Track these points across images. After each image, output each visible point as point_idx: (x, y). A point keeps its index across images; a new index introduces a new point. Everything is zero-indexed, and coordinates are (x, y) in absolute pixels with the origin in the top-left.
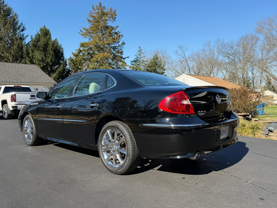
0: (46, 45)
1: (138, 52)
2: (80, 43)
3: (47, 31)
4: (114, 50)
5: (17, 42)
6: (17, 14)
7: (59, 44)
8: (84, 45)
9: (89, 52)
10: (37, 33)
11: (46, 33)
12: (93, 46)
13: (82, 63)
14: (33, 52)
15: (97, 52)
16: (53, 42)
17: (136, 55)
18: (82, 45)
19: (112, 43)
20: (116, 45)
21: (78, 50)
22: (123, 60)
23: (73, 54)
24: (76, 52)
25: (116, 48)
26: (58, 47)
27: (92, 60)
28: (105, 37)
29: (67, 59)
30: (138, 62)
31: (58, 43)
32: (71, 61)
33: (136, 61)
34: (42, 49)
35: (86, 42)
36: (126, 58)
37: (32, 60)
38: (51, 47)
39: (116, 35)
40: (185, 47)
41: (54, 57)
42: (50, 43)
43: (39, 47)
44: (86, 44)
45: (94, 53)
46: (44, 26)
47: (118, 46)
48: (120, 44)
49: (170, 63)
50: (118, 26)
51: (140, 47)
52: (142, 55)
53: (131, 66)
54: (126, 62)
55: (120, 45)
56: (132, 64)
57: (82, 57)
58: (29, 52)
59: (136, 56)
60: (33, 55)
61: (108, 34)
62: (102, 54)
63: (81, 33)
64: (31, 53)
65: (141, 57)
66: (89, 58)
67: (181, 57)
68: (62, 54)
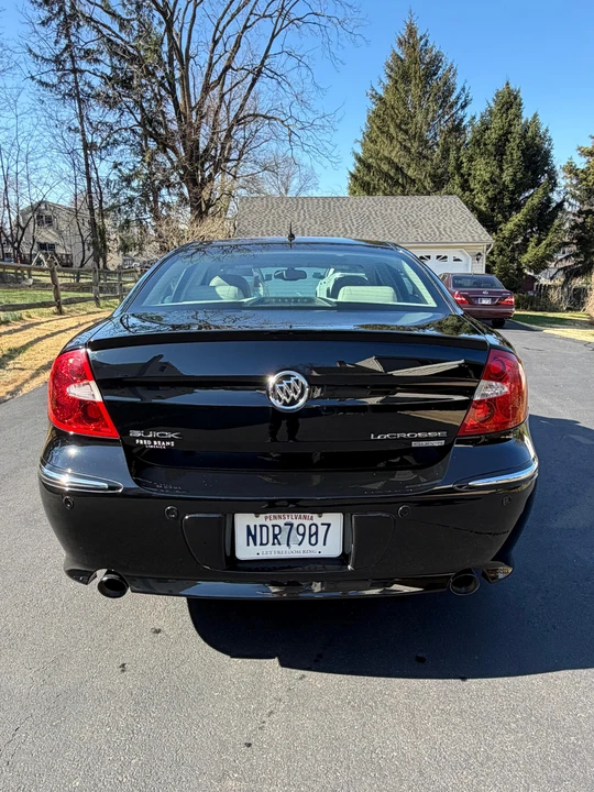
3: (512, 97)
6: (455, 66)
7: (543, 128)
10: (487, 106)
11: (508, 102)
14: (471, 160)
16: (524, 125)
23: (579, 149)
24: (589, 144)
26: (538, 139)
31: (538, 126)
32: (570, 173)
34: (493, 149)
37: (467, 181)
38: (518, 141)
41: (521, 169)
42: (517, 129)
43: (487, 145)
46: (508, 84)
58: (462, 163)
60: (470, 169)
64: (465, 165)
68: (547, 155)
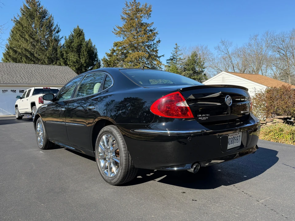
0: (80, 46)
1: (174, 50)
2: (114, 42)
3: (81, 32)
4: (149, 49)
5: (52, 44)
6: (52, 16)
7: (93, 45)
8: (118, 45)
9: (122, 51)
10: (71, 34)
11: (79, 33)
12: (127, 45)
13: (116, 63)
14: (67, 53)
15: (131, 52)
16: (86, 42)
17: (172, 52)
18: (116, 45)
19: (147, 40)
20: (150, 43)
21: (111, 50)
22: (158, 58)
23: (106, 54)
24: (109, 52)
25: (151, 46)
26: (92, 48)
27: (126, 60)
28: (139, 35)
29: (100, 60)
30: (174, 60)
31: (91, 44)
32: (105, 62)
33: (172, 60)
34: (76, 50)
35: (120, 42)
36: (161, 56)
37: (66, 61)
38: (85, 48)
39: (150, 33)
40: (228, 42)
41: (88, 58)
42: (84, 44)
43: (73, 48)
44: (120, 43)
45: (128, 52)
46: (78, 27)
47: (152, 44)
48: (155, 42)
49: (211, 59)
50: (153, 23)
51: (176, 44)
52: (179, 53)
53: (167, 64)
54: (161, 61)
55: (155, 44)
56: (168, 63)
57: (115, 57)
58: (63, 54)
59: (173, 54)
60: (67, 57)
61: (143, 32)
62: (136, 53)
63: (114, 31)
64: (65, 55)
65: (178, 54)
66: (123, 58)
67: (223, 53)
68: (96, 55)
